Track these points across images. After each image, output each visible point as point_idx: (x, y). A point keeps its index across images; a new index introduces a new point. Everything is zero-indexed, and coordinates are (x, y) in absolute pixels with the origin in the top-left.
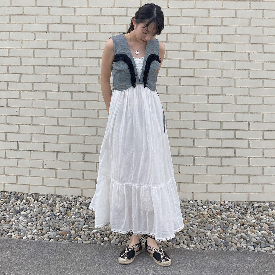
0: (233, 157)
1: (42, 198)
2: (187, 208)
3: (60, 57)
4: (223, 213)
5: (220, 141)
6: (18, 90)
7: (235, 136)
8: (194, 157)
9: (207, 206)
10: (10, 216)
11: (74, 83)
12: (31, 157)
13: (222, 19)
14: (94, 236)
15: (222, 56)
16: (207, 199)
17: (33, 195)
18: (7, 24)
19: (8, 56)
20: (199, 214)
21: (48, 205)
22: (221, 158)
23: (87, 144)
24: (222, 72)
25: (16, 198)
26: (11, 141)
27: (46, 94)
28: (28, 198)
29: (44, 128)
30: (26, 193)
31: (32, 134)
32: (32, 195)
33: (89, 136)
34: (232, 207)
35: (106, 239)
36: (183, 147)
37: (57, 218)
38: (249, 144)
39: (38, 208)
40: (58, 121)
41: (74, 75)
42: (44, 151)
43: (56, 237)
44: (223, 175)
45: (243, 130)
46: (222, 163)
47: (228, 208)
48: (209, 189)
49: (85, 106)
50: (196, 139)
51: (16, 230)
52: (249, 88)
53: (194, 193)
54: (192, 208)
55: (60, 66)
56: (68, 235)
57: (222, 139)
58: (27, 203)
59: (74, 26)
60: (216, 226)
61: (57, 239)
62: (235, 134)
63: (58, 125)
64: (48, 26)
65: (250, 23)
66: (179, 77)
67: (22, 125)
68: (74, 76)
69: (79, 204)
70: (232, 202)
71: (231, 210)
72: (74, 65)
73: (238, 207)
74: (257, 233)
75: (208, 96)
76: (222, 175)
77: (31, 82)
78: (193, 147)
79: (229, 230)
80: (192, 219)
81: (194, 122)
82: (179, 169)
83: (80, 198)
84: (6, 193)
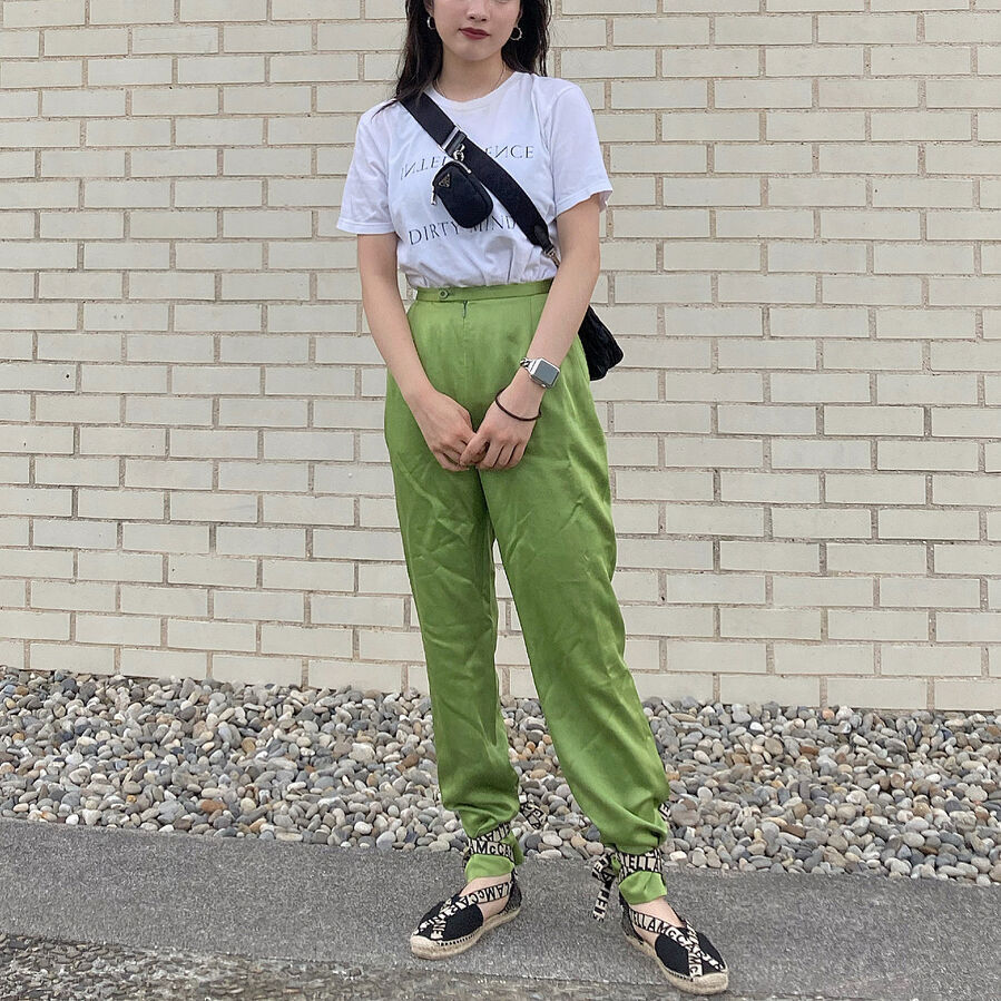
0: (868, 541)
1: (159, 692)
2: (688, 732)
3: (221, 175)
4: (823, 750)
5: (815, 478)
6: (72, 301)
7: (875, 461)
8: (716, 541)
9: (768, 725)
10: (34, 749)
11: (272, 271)
12: (120, 542)
13: (815, 19)
14: (322, 819)
15: (815, 157)
16: (770, 700)
17: (130, 681)
18: (32, 59)
19: (37, 178)
20: (730, 750)
21: (178, 716)
22: (822, 543)
23: (322, 495)
24: (817, 218)
25: (69, 692)
26: (49, 487)
27: (171, 310)
28: (110, 691)
29: (167, 438)
30: (104, 677)
31: (123, 457)
32: (125, 682)
33: (327, 462)
34: (864, 726)
35: (362, 827)
36: (676, 502)
37: (203, 759)
38: (929, 491)
39: (141, 724)
40: (216, 410)
41: (272, 239)
42: (167, 520)
43: (184, 818)
44: (832, 607)
45: (904, 438)
46: (823, 563)
47: (845, 731)
48: (777, 661)
49: (312, 353)
50: (722, 473)
51: (46, 793)
52: (924, 277)
53: (721, 676)
54: (708, 731)
55: (219, 210)
56: (226, 812)
57: (823, 471)
58: (104, 707)
59: (267, 62)
60: (782, 789)
61: (184, 825)
62: (875, 451)
63: (216, 425)
64: (174, 64)
65: (921, 32)
66: (656, 242)
67: (89, 425)
68: (271, 243)
69: (290, 713)
70: (864, 712)
71: (857, 738)
72: (270, 205)
73: (885, 730)
74: (935, 817)
75: (766, 309)
76: (825, 608)
77: (119, 271)
78: (712, 502)
79: (827, 807)
80: (701, 768)
81: (715, 409)
82: (663, 587)
83: (294, 693)
84: (32, 676)
